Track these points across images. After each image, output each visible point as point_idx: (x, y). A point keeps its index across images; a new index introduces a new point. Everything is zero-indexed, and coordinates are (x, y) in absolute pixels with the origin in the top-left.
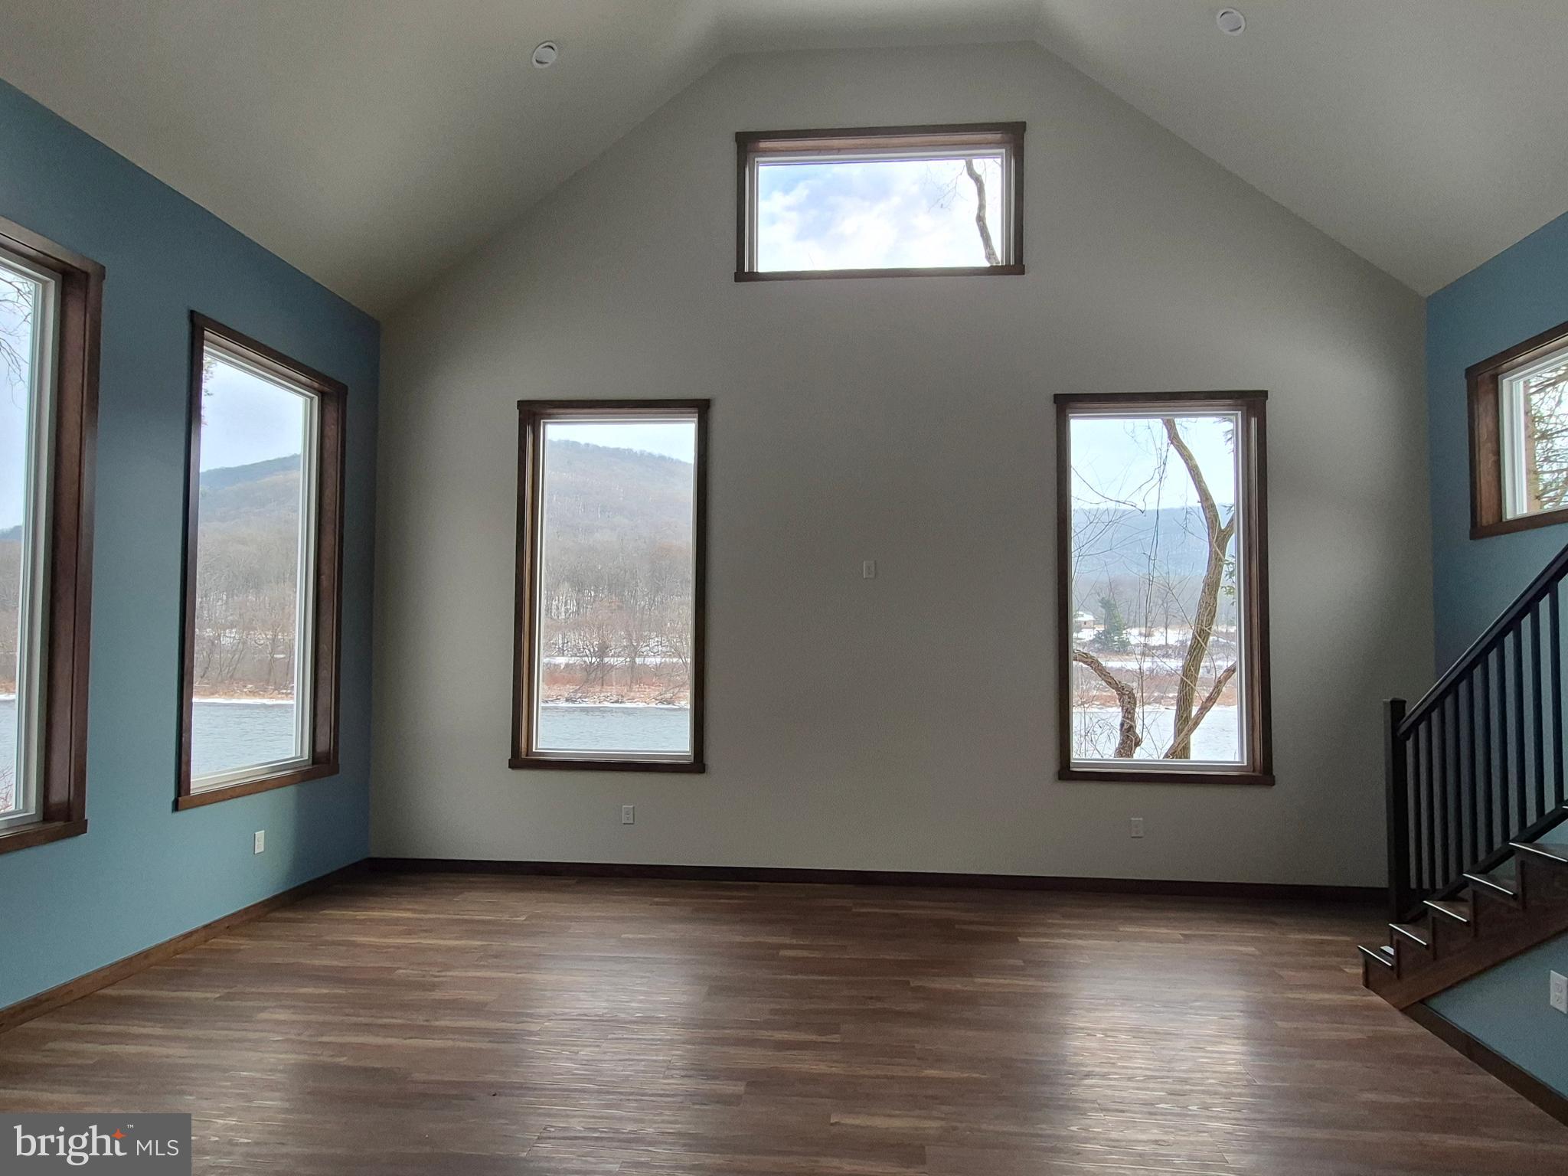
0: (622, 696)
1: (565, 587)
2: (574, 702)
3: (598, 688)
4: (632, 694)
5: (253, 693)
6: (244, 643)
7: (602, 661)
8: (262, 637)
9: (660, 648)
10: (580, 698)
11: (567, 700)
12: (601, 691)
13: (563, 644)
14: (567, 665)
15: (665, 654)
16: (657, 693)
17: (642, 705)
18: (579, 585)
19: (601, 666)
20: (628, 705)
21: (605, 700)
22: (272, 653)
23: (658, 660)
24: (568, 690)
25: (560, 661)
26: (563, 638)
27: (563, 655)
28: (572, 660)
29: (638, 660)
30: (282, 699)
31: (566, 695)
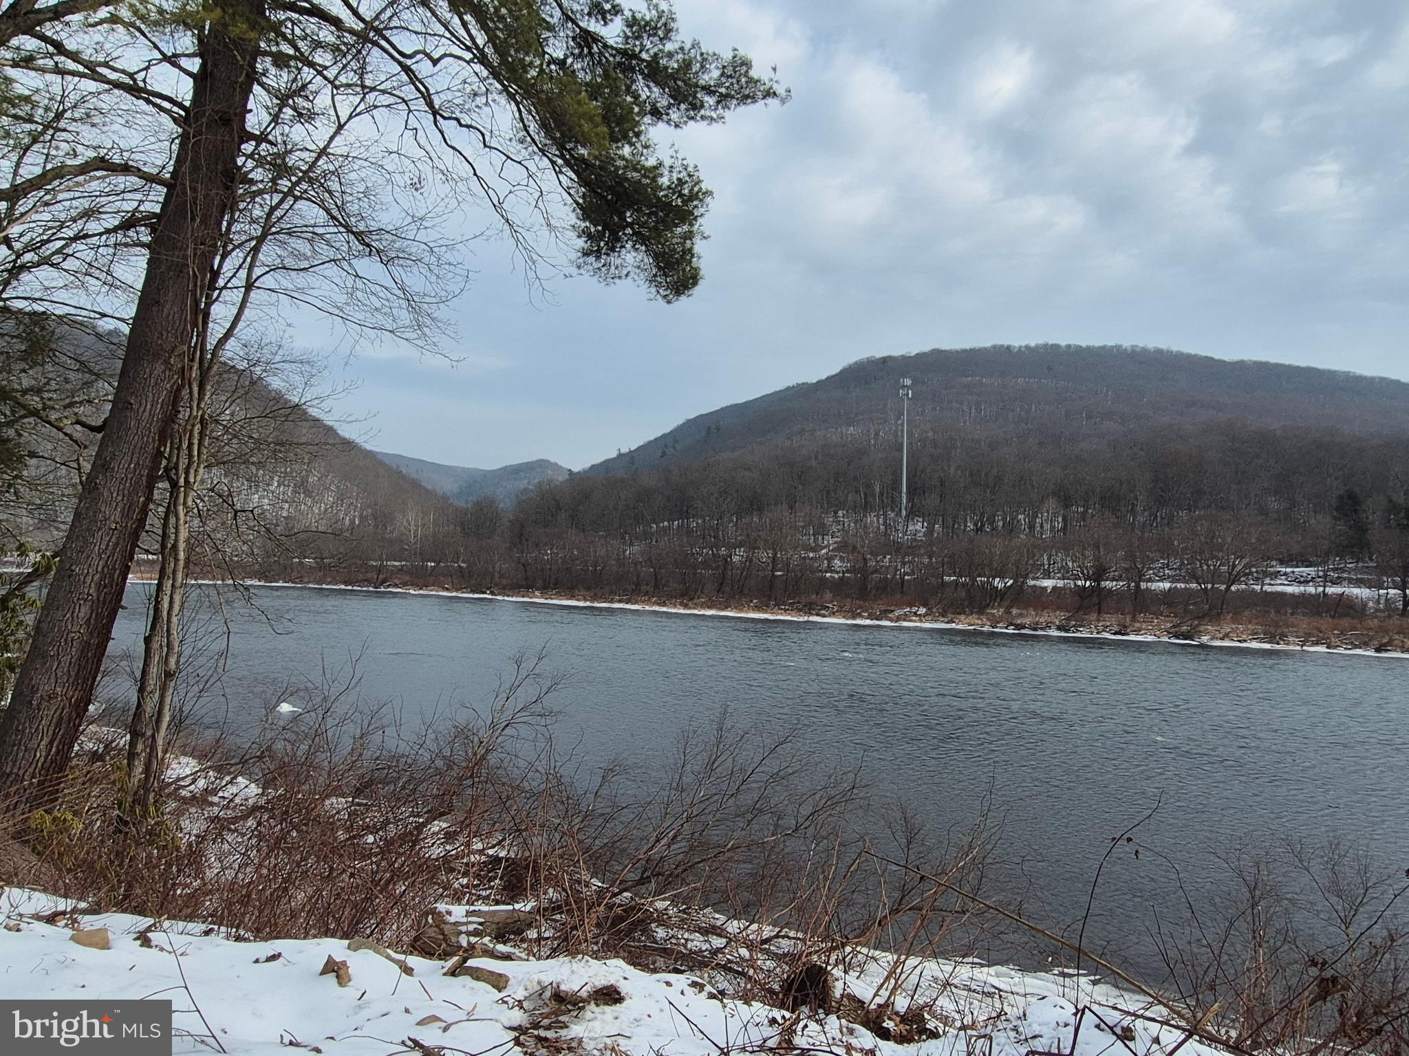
0: (1125, 627)
1: (1051, 503)
2: (1067, 631)
3: (1094, 616)
4: (1138, 625)
5: (758, 608)
6: (751, 561)
7: (1099, 584)
8: (764, 556)
9: (1167, 572)
10: (1074, 626)
11: (1059, 628)
12: (1099, 621)
13: (1049, 564)
14: (1055, 588)
15: (1173, 579)
16: (1169, 625)
17: (1150, 638)
18: (1066, 501)
19: (1097, 591)
20: (1132, 637)
21: (1103, 631)
22: (774, 570)
23: (1167, 585)
24: (1059, 617)
25: (1045, 585)
26: (1049, 560)
27: (1049, 578)
28: (1060, 584)
29: (1143, 585)
30: (781, 614)
31: (1057, 623)
